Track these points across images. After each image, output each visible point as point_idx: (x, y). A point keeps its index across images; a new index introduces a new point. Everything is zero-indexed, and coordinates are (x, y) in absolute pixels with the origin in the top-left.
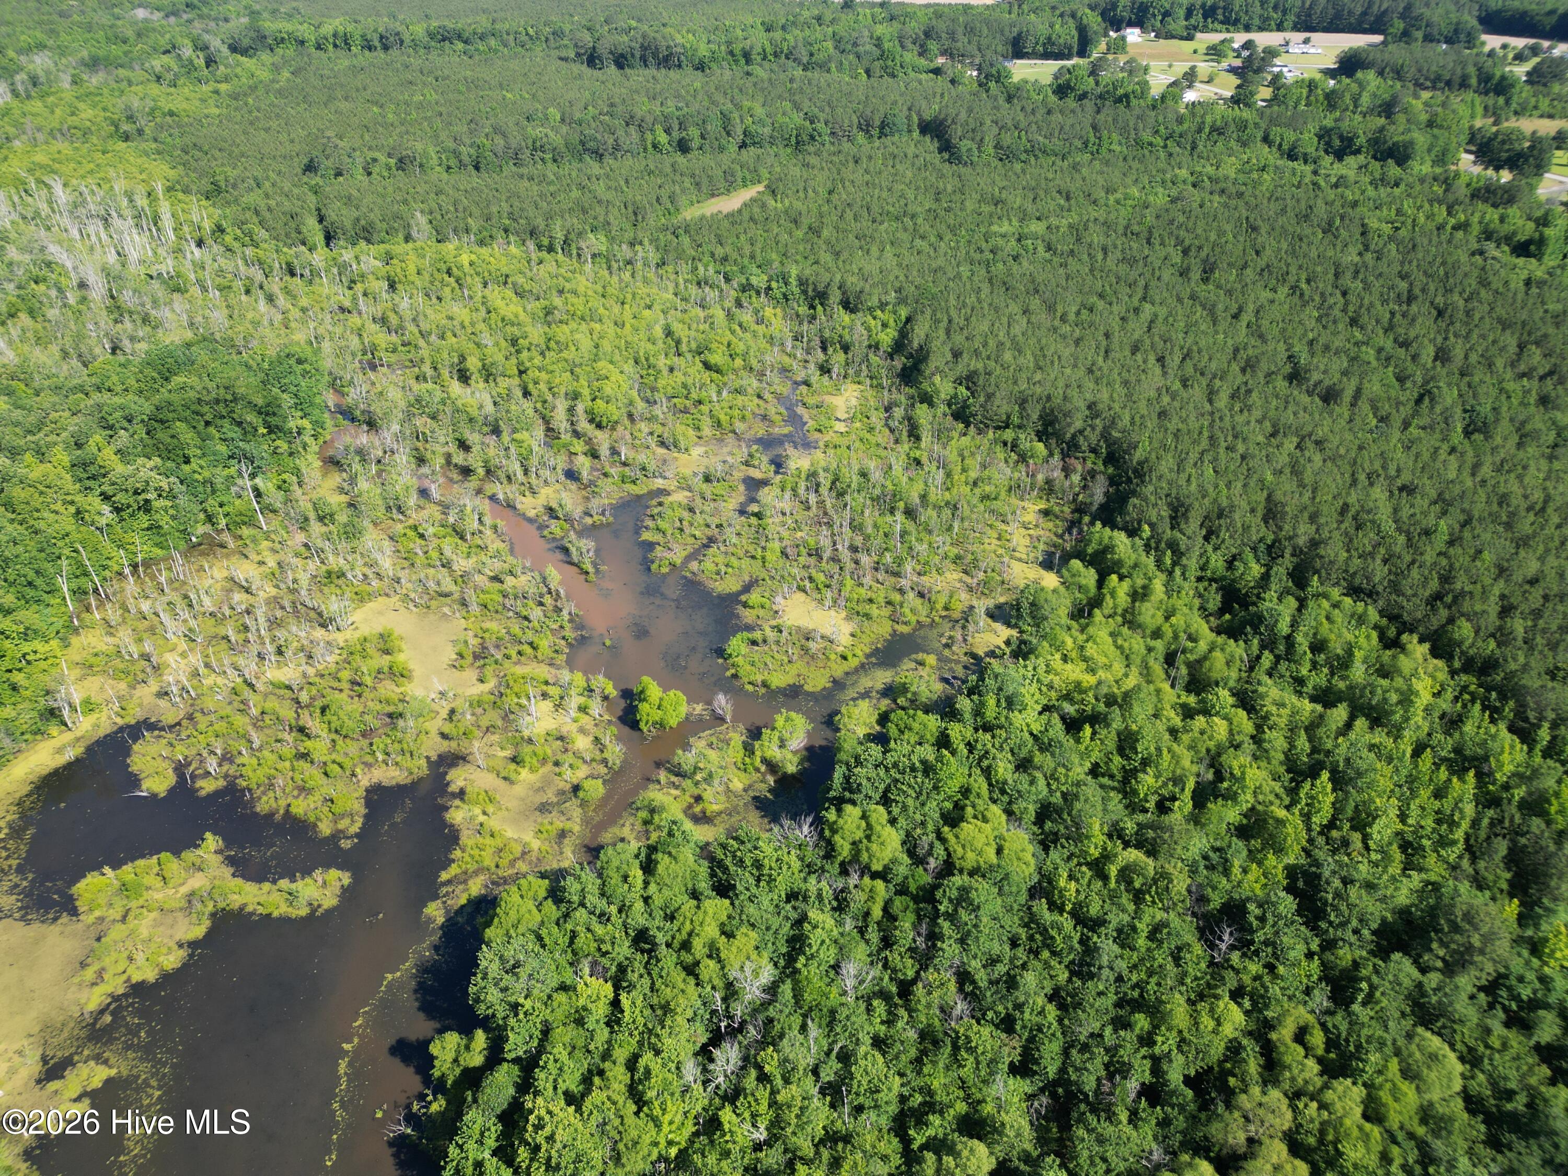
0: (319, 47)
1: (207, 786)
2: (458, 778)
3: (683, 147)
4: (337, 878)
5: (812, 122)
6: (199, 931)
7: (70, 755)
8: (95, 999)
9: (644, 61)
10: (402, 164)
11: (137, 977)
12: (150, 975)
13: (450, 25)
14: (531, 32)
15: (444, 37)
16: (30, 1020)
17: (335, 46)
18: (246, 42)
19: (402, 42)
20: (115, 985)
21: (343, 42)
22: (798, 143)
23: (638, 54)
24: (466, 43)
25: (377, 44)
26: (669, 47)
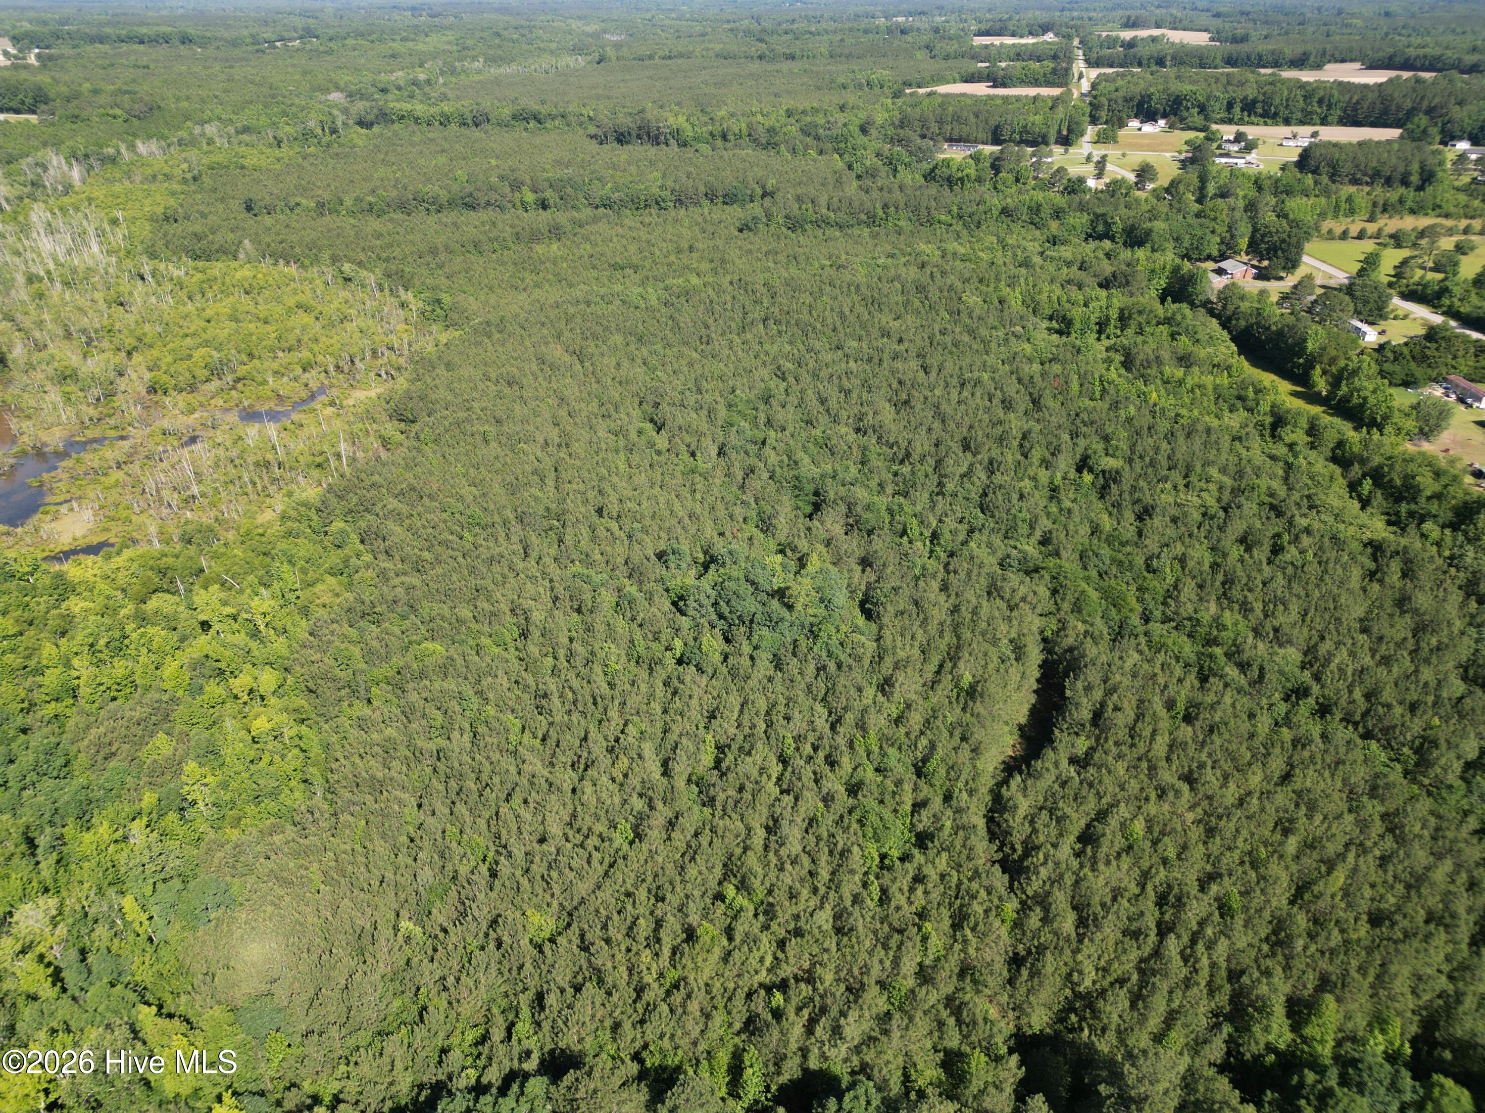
0: (429, 124)
9: (640, 138)
10: (318, 207)
13: (532, 108)
17: (440, 123)
18: (370, 117)
19: (488, 120)
22: (646, 206)
23: (634, 133)
24: (540, 122)
25: (470, 122)
26: (658, 128)
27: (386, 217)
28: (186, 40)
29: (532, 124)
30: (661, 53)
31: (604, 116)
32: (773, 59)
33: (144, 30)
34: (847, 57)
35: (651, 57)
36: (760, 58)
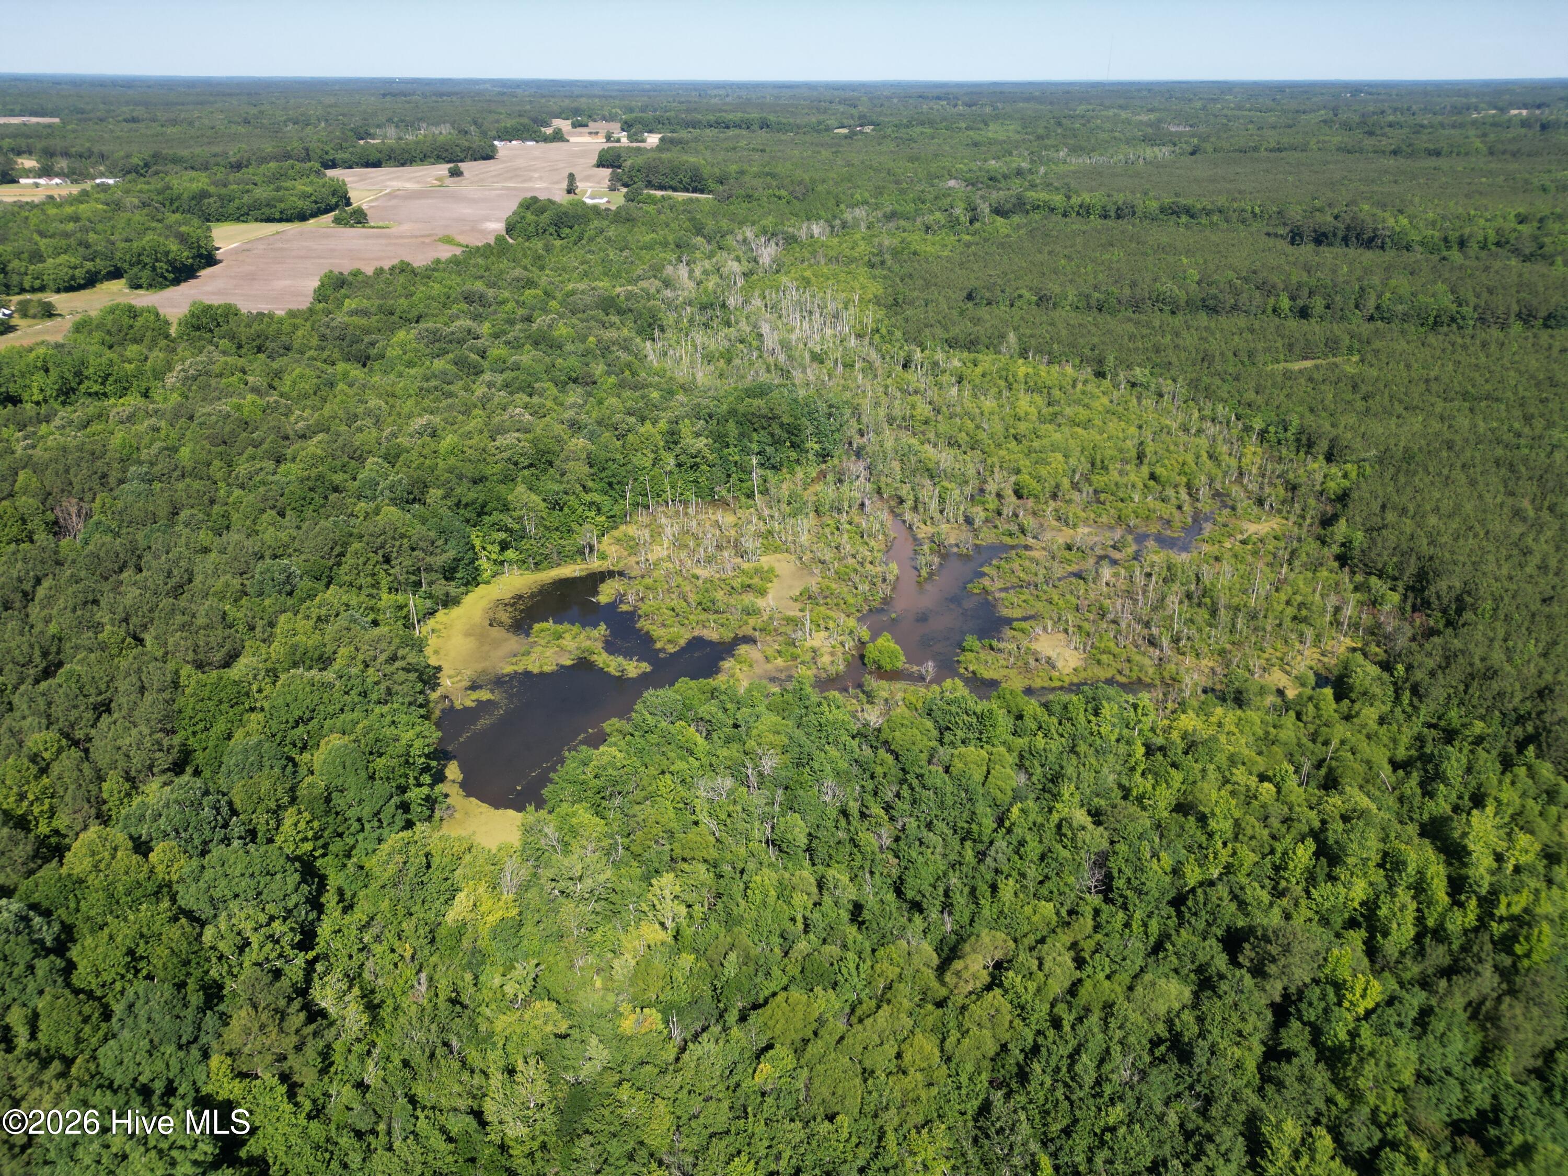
0: (1065, 215)
1: (624, 608)
2: (743, 649)
3: (1304, 313)
4: (645, 667)
5: (1460, 305)
6: (569, 663)
7: (577, 574)
8: (509, 669)
9: (1346, 240)
10: (1042, 300)
11: (530, 668)
12: (536, 670)
13: (1182, 201)
14: (1257, 210)
15: (1172, 211)
16: (479, 667)
17: (1078, 214)
18: (1008, 206)
19: (1134, 213)
20: (520, 668)
21: (1085, 211)
22: (1435, 323)
23: (1340, 234)
24: (1192, 217)
25: (1112, 214)
26: (1375, 230)
27: (1120, 316)
28: (765, 125)
29: (1184, 219)
30: (1265, 145)
31: (1296, 213)
32: (1411, 155)
33: (731, 116)
34: (1514, 155)
35: (1255, 149)
36: (1395, 153)
